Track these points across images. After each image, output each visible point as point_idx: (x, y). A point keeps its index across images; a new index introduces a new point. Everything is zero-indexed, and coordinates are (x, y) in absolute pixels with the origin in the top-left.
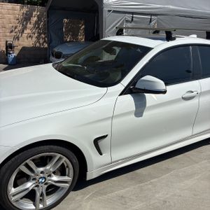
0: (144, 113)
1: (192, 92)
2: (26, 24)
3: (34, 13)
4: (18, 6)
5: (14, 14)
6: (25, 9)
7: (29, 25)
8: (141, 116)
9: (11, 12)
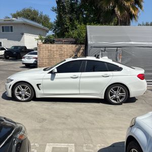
5: (72, 49)
8: (53, 80)
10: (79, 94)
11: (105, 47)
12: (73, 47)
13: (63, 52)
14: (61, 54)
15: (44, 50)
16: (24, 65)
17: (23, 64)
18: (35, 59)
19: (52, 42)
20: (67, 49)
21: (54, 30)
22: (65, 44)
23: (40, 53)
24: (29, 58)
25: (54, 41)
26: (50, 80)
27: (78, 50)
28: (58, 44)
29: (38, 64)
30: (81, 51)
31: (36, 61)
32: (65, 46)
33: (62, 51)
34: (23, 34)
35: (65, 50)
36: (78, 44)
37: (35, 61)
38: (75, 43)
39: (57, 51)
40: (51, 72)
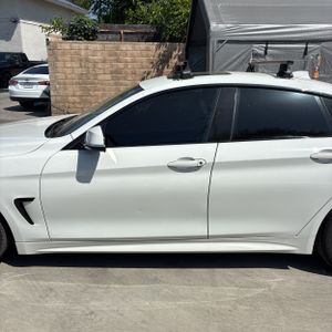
0: (94, 179)
1: (192, 159)
2: (163, 68)
3: (175, 53)
4: (153, 46)
5: (147, 56)
6: (163, 49)
7: (166, 70)
8: (88, 181)
9: (144, 53)
10: (207, 238)
11: (267, 42)
12: (152, 50)
13: (121, 65)
14: (118, 72)
15: (68, 58)
16: (18, 104)
17: (14, 99)
18: (44, 87)
19: (90, 35)
20: (132, 56)
21: (96, 8)
22: (126, 40)
23: (55, 67)
24: (28, 83)
25: (95, 32)
26: (74, 180)
27: (164, 60)
28: (107, 40)
29: (53, 99)
30: (174, 61)
31: (47, 92)
32: (127, 46)
33: (118, 61)
34: (16, 22)
35: (129, 59)
36: (164, 41)
37: (45, 92)
38: (156, 38)
39: (104, 61)
40: (77, 144)
